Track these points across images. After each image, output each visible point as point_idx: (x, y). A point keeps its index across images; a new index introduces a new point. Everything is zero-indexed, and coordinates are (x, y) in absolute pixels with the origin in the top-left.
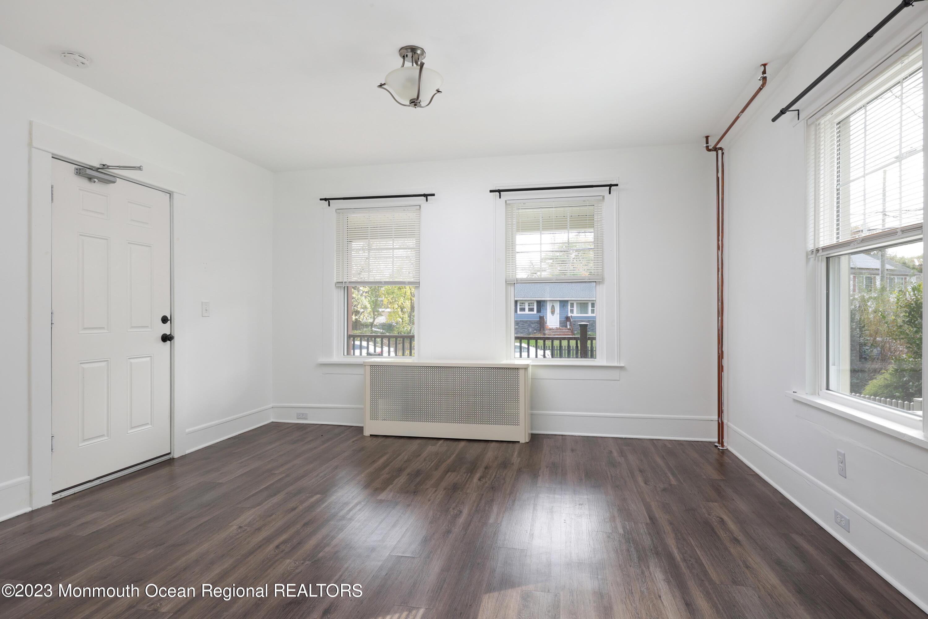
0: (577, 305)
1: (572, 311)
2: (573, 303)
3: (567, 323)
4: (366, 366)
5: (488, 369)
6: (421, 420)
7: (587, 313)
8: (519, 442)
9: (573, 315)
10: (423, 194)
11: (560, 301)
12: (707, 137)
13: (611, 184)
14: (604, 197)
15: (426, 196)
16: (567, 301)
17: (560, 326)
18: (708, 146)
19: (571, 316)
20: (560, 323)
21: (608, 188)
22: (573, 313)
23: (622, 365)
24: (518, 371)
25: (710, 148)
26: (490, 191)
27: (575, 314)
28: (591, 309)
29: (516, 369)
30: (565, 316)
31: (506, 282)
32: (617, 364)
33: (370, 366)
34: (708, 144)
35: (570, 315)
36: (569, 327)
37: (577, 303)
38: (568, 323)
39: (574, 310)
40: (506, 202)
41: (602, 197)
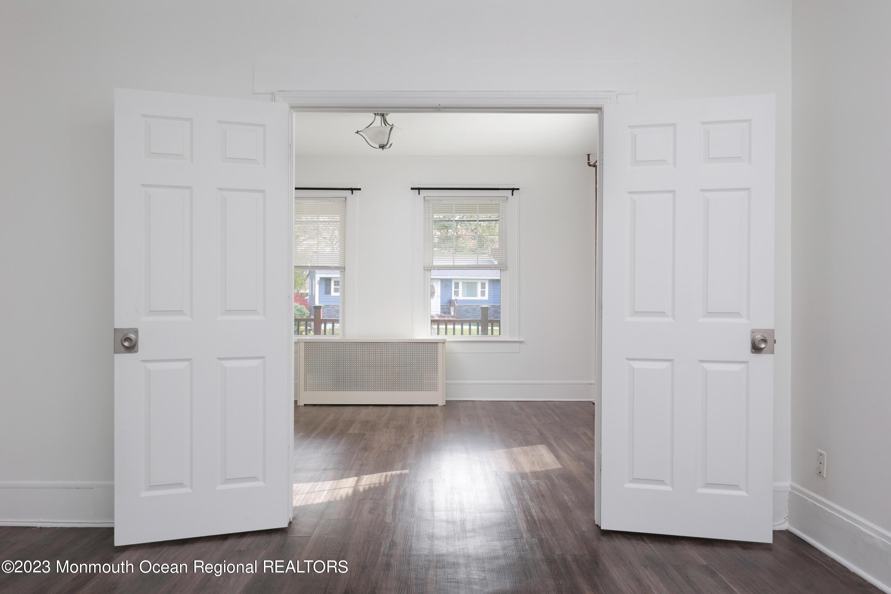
0: (463, 284)
1: (457, 293)
2: (458, 283)
3: (450, 309)
4: (300, 343)
5: (412, 343)
6: (352, 390)
7: (476, 295)
8: (438, 405)
9: (458, 298)
10: (350, 188)
11: (442, 280)
12: (589, 155)
13: (513, 188)
14: (507, 198)
15: (352, 190)
16: (451, 280)
17: (441, 313)
18: (589, 162)
19: (456, 300)
20: (442, 309)
21: (511, 191)
22: (458, 295)
23: (522, 340)
24: (437, 345)
25: (590, 164)
26: (411, 188)
27: (460, 297)
28: (481, 291)
29: (435, 343)
30: (448, 299)
31: (424, 268)
32: (518, 339)
33: (304, 343)
34: (589, 161)
35: (454, 298)
36: (452, 314)
37: (463, 282)
38: (452, 309)
39: (459, 292)
40: (424, 197)
41: (506, 198)
